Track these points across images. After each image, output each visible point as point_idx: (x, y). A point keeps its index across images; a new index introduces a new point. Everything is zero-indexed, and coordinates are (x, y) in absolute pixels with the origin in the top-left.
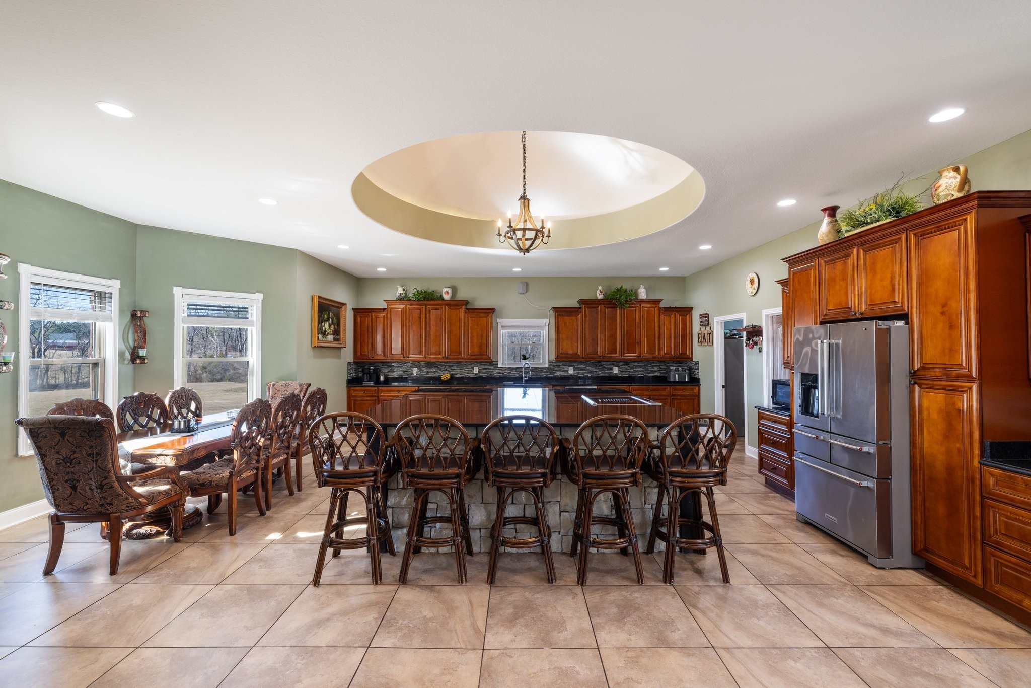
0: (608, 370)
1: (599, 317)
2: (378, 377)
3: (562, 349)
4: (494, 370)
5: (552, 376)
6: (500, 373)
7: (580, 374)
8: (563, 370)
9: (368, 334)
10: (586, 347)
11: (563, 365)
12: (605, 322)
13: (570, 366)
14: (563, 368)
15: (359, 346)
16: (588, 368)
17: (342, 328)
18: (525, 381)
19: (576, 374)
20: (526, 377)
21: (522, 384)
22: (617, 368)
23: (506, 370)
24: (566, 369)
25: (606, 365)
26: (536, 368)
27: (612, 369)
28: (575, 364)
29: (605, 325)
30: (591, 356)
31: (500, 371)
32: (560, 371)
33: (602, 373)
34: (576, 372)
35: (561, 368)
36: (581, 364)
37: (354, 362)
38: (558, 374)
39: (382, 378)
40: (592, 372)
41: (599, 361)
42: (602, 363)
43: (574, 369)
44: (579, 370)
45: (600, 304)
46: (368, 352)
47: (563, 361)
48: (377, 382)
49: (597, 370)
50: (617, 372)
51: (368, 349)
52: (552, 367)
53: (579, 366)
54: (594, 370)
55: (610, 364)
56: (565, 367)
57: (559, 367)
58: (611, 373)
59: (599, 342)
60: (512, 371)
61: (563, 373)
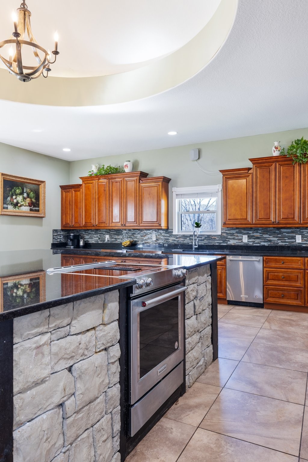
0: (289, 239)
1: (273, 177)
2: (79, 242)
3: (230, 215)
4: (169, 238)
5: (226, 244)
6: (175, 241)
7: (256, 243)
8: (236, 238)
9: (70, 206)
10: (256, 212)
11: (237, 233)
12: (280, 183)
13: (244, 234)
14: (237, 236)
15: (64, 216)
16: (265, 236)
17: (41, 202)
18: (196, 248)
19: (251, 243)
20: (196, 245)
21: (193, 251)
22: (300, 236)
23: (180, 237)
24: (240, 238)
25: (288, 233)
26: (209, 236)
27: (294, 238)
28: (250, 232)
29: (279, 186)
30: (263, 222)
31: (174, 239)
32: (234, 239)
33: (282, 242)
34: (251, 240)
35: (234, 236)
36: (257, 232)
37: (62, 230)
38: (232, 242)
39: (81, 243)
40: (270, 241)
41: (279, 229)
42: (283, 230)
43: (250, 237)
44: (254, 239)
45: (273, 162)
46: (70, 221)
47: (237, 228)
48: (78, 246)
49: (276, 239)
50: (300, 241)
51: (70, 219)
52: (225, 235)
53: (255, 234)
54: (272, 239)
55: (292, 232)
56: (238, 235)
57: (232, 234)
58: (293, 242)
59: (273, 206)
60: (186, 239)
61: (237, 241)
